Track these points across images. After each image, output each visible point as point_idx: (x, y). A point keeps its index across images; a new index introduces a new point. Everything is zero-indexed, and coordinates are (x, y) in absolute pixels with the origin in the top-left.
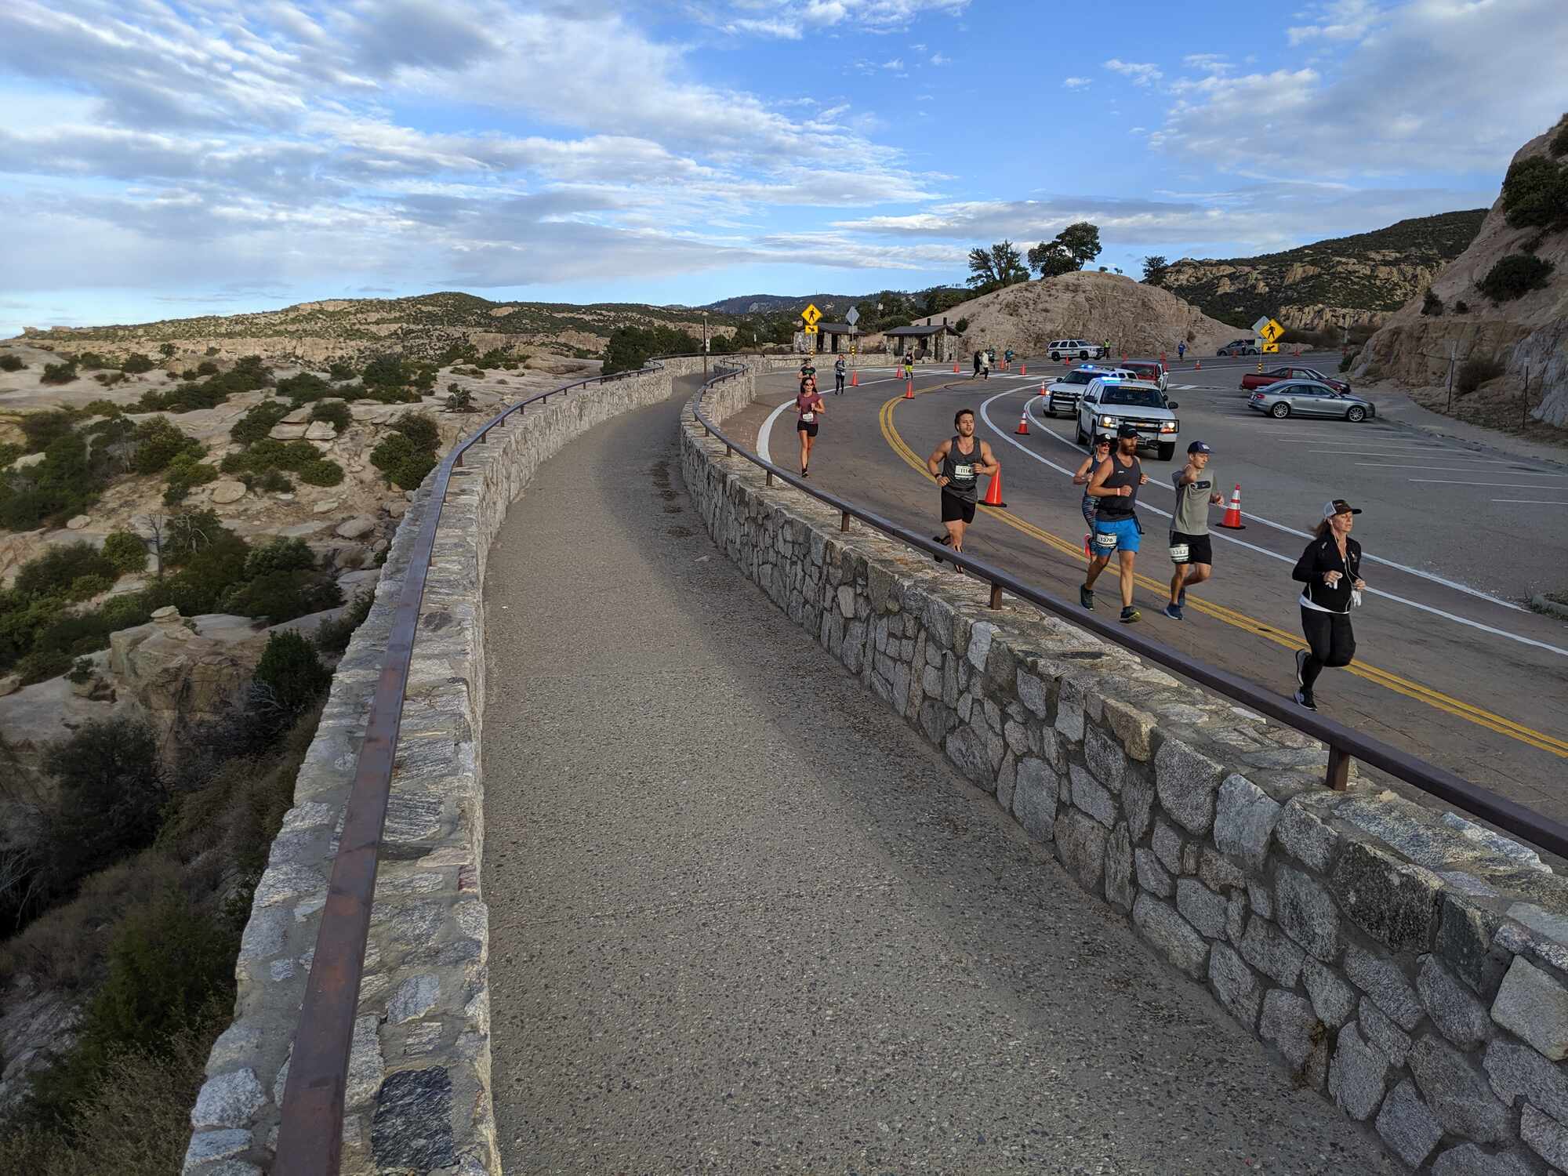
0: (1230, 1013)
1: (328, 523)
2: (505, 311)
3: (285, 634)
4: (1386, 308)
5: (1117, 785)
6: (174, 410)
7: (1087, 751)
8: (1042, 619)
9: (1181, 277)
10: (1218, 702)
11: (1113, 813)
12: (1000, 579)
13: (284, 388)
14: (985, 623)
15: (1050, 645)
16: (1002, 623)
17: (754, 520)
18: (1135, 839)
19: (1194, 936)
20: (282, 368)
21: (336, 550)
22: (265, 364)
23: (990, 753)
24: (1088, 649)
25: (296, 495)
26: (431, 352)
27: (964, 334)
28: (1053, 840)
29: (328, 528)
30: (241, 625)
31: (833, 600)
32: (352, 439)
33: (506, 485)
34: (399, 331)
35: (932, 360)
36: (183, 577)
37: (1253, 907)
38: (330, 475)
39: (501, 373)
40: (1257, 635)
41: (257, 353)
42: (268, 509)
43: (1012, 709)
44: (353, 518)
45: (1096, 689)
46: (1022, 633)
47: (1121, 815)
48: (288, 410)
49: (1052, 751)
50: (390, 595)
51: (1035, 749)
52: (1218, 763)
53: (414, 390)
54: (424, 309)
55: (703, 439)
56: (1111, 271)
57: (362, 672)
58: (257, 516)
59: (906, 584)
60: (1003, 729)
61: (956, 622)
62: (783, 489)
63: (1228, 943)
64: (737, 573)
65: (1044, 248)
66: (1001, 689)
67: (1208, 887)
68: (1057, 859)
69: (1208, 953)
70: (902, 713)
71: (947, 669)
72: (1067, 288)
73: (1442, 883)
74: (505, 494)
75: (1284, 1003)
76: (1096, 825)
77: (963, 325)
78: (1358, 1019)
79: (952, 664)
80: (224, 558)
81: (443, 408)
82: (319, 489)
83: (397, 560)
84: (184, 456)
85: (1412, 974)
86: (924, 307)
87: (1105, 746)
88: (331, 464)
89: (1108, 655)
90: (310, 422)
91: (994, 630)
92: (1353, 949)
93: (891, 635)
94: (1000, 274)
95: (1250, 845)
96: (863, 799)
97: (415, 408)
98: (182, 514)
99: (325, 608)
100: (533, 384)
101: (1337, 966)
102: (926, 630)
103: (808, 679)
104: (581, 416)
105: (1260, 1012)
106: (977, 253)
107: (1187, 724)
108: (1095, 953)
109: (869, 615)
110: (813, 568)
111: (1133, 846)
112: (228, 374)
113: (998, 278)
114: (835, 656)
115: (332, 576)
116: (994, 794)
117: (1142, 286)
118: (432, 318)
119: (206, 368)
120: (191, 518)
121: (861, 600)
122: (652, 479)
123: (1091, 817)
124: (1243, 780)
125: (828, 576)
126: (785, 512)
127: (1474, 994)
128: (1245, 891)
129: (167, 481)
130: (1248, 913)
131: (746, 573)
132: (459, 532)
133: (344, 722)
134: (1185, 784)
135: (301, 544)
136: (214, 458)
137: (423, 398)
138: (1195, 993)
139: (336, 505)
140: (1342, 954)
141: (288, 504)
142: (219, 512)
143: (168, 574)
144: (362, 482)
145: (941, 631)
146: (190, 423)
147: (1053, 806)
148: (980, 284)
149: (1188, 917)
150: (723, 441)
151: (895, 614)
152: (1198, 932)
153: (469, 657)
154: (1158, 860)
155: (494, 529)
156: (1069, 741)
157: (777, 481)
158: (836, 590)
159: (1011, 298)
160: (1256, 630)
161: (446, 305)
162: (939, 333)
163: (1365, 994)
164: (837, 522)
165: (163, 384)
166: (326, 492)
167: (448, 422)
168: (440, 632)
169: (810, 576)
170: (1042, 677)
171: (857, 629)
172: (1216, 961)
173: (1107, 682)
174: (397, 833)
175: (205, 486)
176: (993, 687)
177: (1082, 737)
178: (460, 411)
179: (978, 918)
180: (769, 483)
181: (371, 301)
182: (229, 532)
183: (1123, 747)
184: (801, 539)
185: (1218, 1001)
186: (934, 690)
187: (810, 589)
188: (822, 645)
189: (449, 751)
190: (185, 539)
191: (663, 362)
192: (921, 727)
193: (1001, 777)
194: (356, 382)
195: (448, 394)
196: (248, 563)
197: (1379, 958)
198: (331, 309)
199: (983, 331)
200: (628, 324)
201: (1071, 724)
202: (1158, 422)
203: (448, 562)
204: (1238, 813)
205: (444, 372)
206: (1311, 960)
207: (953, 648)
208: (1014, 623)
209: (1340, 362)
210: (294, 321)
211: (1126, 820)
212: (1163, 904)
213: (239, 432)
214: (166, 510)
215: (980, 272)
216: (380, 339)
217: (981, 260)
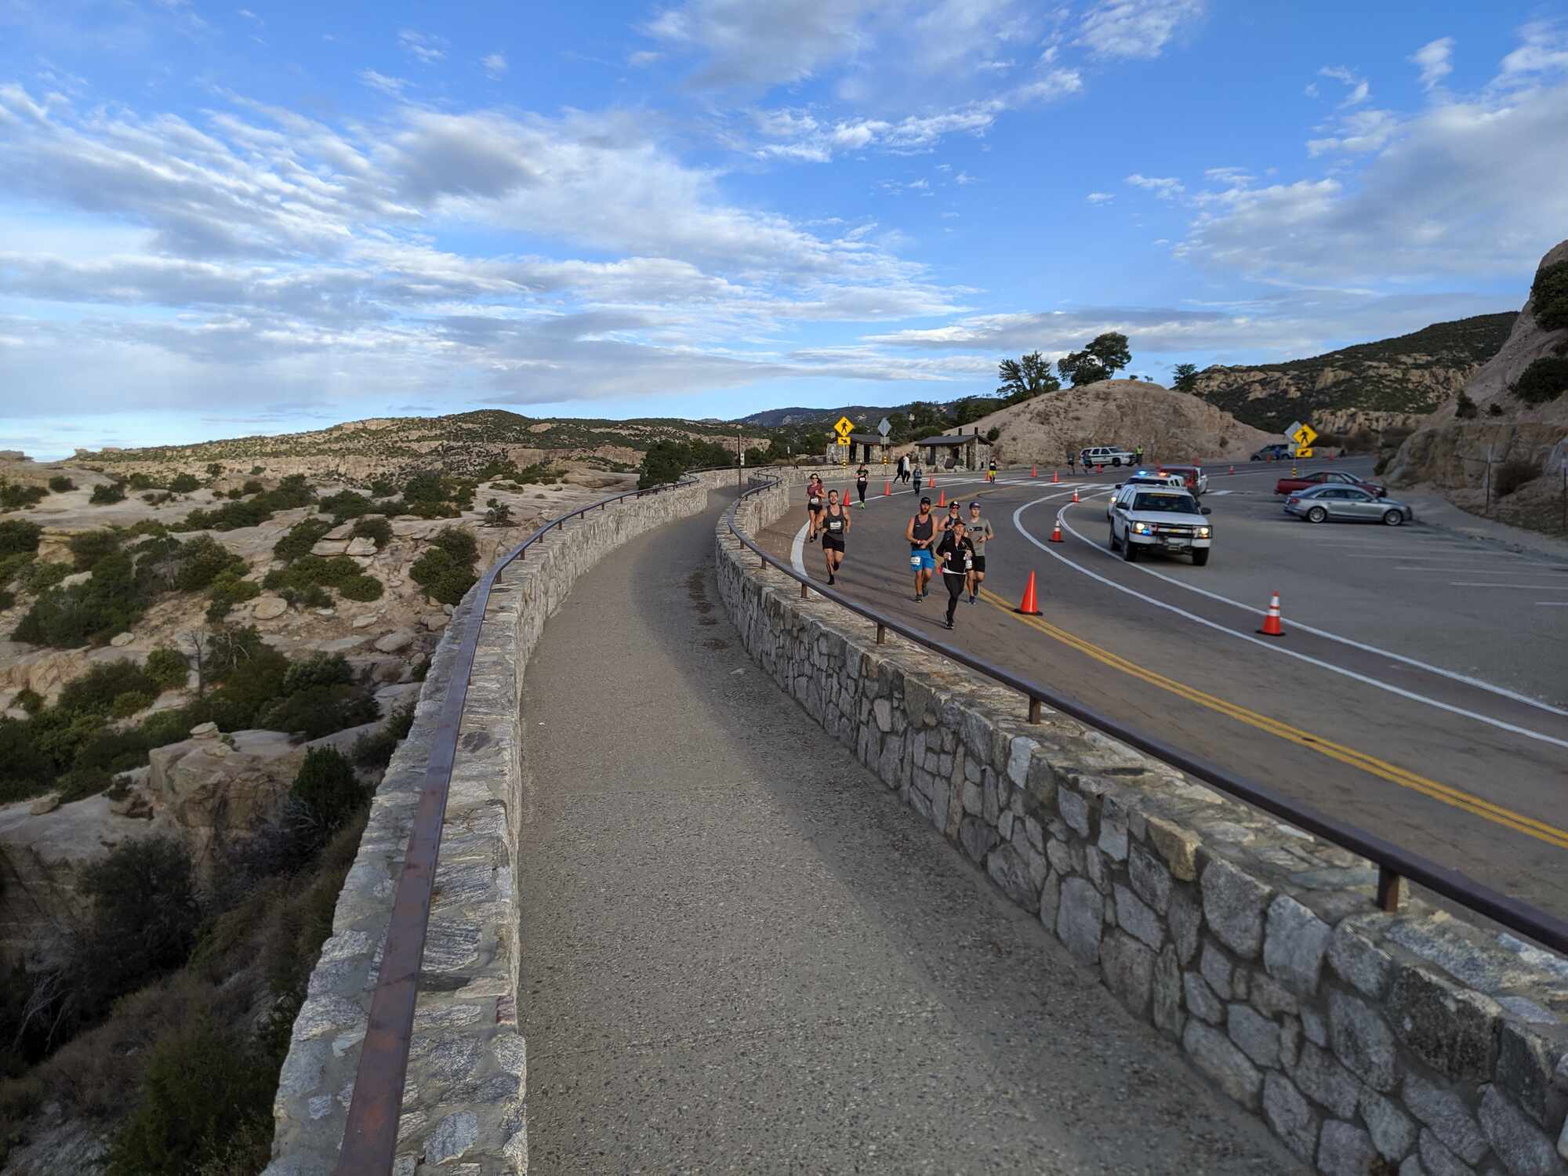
0: (1286, 1146)
1: (367, 637)
2: (543, 428)
3: (322, 750)
4: (1419, 410)
5: (1162, 906)
6: (219, 528)
7: (1131, 871)
8: (1082, 733)
9: (1212, 383)
10: (1263, 819)
11: (1160, 936)
12: (1037, 693)
13: (327, 505)
14: (1024, 738)
15: (1090, 760)
16: (1041, 738)
17: (790, 632)
18: (1185, 960)
19: (1247, 1065)
20: (325, 486)
21: (373, 664)
22: (309, 482)
23: (1033, 873)
24: (1129, 765)
25: (336, 610)
26: (471, 468)
27: (995, 443)
28: (1099, 963)
29: (367, 642)
30: (278, 740)
31: (870, 713)
32: (392, 554)
33: (543, 600)
34: (440, 448)
35: (964, 469)
36: (222, 693)
37: (1308, 1034)
38: (370, 590)
39: (539, 488)
40: (1301, 745)
41: (301, 471)
42: (308, 625)
43: (1054, 827)
44: (391, 632)
45: (1139, 807)
46: (1062, 749)
47: (1168, 938)
48: (330, 527)
49: (1096, 871)
50: (430, 715)
51: (1078, 868)
52: (1266, 883)
53: (453, 505)
54: (464, 426)
55: (739, 551)
56: (1141, 379)
57: (400, 795)
58: (297, 632)
59: (944, 697)
60: (1045, 848)
61: (995, 737)
62: (818, 601)
63: (1283, 1071)
64: (772, 686)
65: (1073, 358)
66: (1042, 804)
67: (1260, 1014)
68: (1103, 982)
69: (1263, 1082)
70: (942, 830)
71: (986, 785)
72: (1097, 396)
73: (1500, 1009)
74: (542, 609)
75: (1341, 1134)
76: (1143, 947)
77: (994, 435)
78: (1419, 1152)
79: (993, 780)
80: (264, 673)
81: (482, 523)
82: (359, 604)
83: (437, 679)
84: (227, 573)
85: (1473, 1104)
86: (955, 417)
87: (1149, 865)
88: (371, 579)
89: (1150, 771)
90: (351, 538)
91: (1034, 745)
92: (1411, 1078)
93: (929, 749)
94: (1031, 384)
95: (1301, 970)
96: (904, 921)
97: (454, 523)
98: (224, 631)
99: (363, 722)
100: (571, 498)
101: (1395, 1096)
102: (965, 744)
103: (845, 795)
104: (617, 530)
105: (1318, 1144)
106: (1007, 363)
107: (1232, 843)
108: (1146, 1083)
109: (906, 730)
110: (849, 681)
111: (1181, 970)
112: (272, 492)
113: (1028, 388)
114: (872, 770)
115: (369, 691)
116: (1037, 915)
117: (1173, 393)
118: (472, 435)
119: (251, 487)
120: (233, 635)
121: (898, 714)
122: (688, 591)
123: (1137, 939)
124: (1292, 902)
125: (864, 688)
126: (820, 625)
127: (1539, 1127)
128: (1298, 1018)
129: (210, 598)
130: (1301, 1040)
131: (782, 685)
132: (498, 650)
133: (383, 846)
134: (1233, 906)
135: (340, 658)
136: (257, 575)
137: (463, 513)
138: (1251, 1127)
139: (375, 619)
140: (1400, 1084)
141: (328, 619)
142: (260, 628)
143: (209, 690)
144: (401, 596)
145: (980, 746)
146: (233, 541)
147: (1099, 927)
148: (1010, 394)
149: (1240, 1044)
150: (758, 553)
151: (933, 728)
152: (1251, 1060)
153: (507, 778)
154: (1208, 985)
155: (531, 645)
156: (1113, 861)
157: (812, 593)
158: (872, 702)
159: (1041, 407)
160: (1299, 740)
161: (486, 423)
162: (970, 442)
163: (1426, 1125)
164: (873, 634)
165: (209, 503)
166: (366, 607)
167: (486, 536)
168: (478, 753)
169: (846, 689)
170: (1084, 794)
171: (894, 742)
172: (1270, 1091)
173: (1150, 800)
174: (437, 962)
175: (247, 603)
176: (1034, 804)
177: (1125, 856)
178: (498, 526)
179: (1024, 1046)
180: (804, 594)
181: (413, 420)
182: (269, 647)
183: (1168, 866)
184: (837, 652)
185: (1274, 1133)
186: (974, 807)
187: (846, 700)
188: (858, 760)
189: (487, 876)
190: (226, 656)
191: (698, 475)
192: (962, 843)
193: (1045, 898)
194: (397, 498)
195: (486, 509)
196: (286, 679)
197: (1439, 1088)
198: (373, 428)
199: (1014, 439)
200: (664, 438)
201: (1114, 843)
202: (1190, 527)
203: (486, 680)
204: (1288, 937)
205: (484, 488)
206: (1369, 1089)
207: (992, 764)
208: (1054, 739)
209: (1375, 465)
210: (337, 440)
211: (1174, 942)
212: (1214, 1031)
213: (282, 549)
214: (208, 627)
215: (1011, 382)
216: (421, 456)
217: (1011, 370)
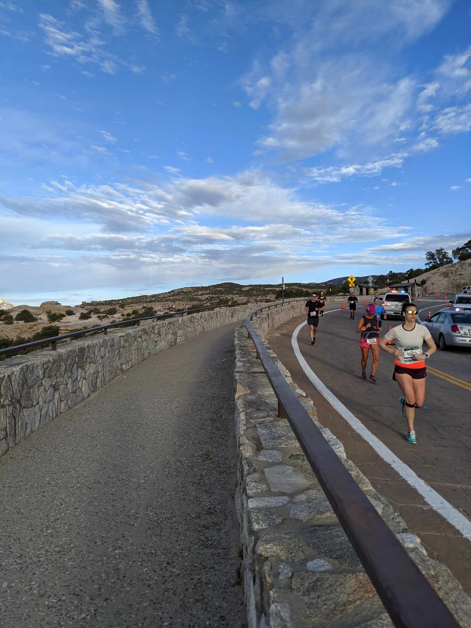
2: (247, 289)
27: (424, 286)
34: (209, 298)
54: (218, 289)
65: (459, 250)
77: (424, 282)
94: (440, 261)
106: (429, 253)
118: (220, 292)
119: (134, 312)
148: (431, 265)
159: (445, 270)
161: (225, 287)
162: (413, 285)
181: (199, 287)
198: (185, 291)
210: (172, 296)
215: (431, 261)
216: (202, 301)
217: (431, 256)
